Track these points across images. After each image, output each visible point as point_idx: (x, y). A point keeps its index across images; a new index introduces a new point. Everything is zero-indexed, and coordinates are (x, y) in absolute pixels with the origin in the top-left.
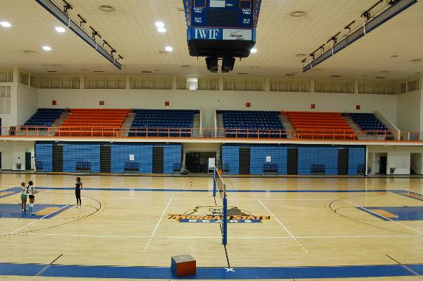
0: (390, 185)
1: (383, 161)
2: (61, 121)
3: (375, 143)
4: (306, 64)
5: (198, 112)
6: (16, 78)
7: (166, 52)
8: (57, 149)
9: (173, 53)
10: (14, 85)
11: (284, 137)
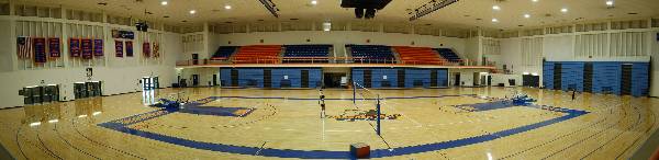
0: (461, 92)
1: (458, 77)
2: (234, 54)
3: (455, 67)
4: (411, 16)
5: (331, 46)
6: (206, 28)
7: (312, 5)
8: (234, 72)
9: (317, 5)
10: (205, 33)
11: (395, 63)
